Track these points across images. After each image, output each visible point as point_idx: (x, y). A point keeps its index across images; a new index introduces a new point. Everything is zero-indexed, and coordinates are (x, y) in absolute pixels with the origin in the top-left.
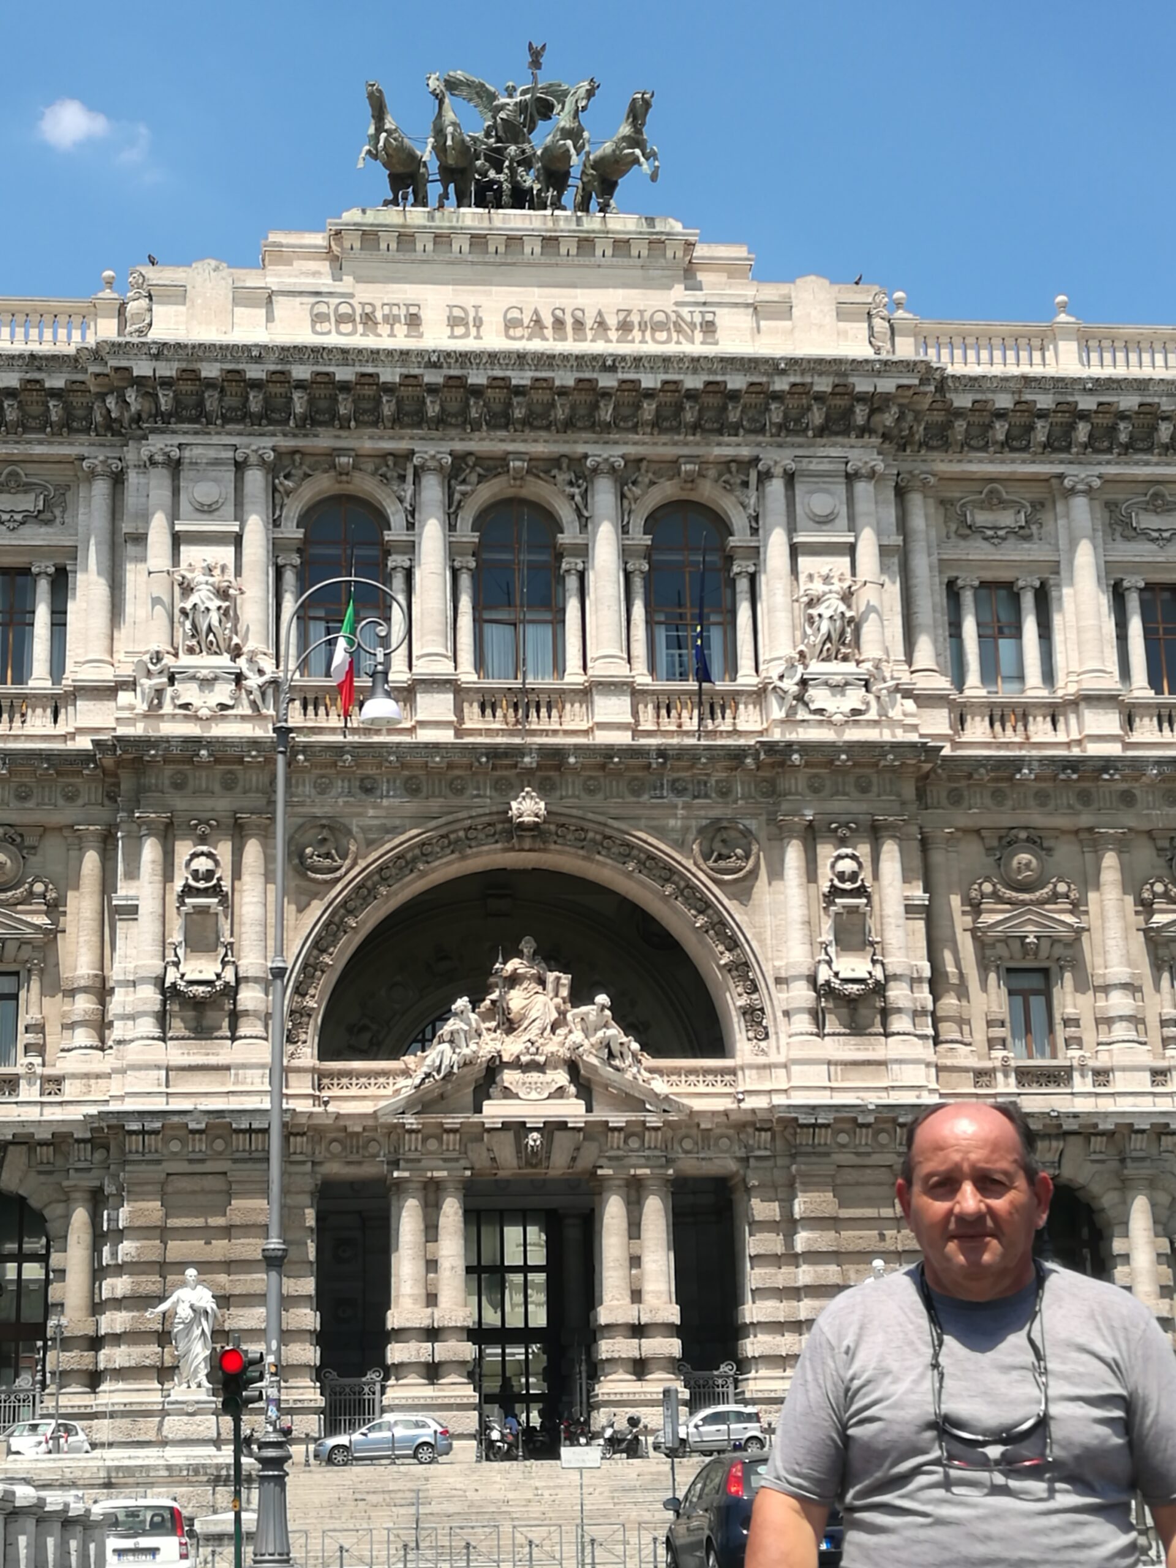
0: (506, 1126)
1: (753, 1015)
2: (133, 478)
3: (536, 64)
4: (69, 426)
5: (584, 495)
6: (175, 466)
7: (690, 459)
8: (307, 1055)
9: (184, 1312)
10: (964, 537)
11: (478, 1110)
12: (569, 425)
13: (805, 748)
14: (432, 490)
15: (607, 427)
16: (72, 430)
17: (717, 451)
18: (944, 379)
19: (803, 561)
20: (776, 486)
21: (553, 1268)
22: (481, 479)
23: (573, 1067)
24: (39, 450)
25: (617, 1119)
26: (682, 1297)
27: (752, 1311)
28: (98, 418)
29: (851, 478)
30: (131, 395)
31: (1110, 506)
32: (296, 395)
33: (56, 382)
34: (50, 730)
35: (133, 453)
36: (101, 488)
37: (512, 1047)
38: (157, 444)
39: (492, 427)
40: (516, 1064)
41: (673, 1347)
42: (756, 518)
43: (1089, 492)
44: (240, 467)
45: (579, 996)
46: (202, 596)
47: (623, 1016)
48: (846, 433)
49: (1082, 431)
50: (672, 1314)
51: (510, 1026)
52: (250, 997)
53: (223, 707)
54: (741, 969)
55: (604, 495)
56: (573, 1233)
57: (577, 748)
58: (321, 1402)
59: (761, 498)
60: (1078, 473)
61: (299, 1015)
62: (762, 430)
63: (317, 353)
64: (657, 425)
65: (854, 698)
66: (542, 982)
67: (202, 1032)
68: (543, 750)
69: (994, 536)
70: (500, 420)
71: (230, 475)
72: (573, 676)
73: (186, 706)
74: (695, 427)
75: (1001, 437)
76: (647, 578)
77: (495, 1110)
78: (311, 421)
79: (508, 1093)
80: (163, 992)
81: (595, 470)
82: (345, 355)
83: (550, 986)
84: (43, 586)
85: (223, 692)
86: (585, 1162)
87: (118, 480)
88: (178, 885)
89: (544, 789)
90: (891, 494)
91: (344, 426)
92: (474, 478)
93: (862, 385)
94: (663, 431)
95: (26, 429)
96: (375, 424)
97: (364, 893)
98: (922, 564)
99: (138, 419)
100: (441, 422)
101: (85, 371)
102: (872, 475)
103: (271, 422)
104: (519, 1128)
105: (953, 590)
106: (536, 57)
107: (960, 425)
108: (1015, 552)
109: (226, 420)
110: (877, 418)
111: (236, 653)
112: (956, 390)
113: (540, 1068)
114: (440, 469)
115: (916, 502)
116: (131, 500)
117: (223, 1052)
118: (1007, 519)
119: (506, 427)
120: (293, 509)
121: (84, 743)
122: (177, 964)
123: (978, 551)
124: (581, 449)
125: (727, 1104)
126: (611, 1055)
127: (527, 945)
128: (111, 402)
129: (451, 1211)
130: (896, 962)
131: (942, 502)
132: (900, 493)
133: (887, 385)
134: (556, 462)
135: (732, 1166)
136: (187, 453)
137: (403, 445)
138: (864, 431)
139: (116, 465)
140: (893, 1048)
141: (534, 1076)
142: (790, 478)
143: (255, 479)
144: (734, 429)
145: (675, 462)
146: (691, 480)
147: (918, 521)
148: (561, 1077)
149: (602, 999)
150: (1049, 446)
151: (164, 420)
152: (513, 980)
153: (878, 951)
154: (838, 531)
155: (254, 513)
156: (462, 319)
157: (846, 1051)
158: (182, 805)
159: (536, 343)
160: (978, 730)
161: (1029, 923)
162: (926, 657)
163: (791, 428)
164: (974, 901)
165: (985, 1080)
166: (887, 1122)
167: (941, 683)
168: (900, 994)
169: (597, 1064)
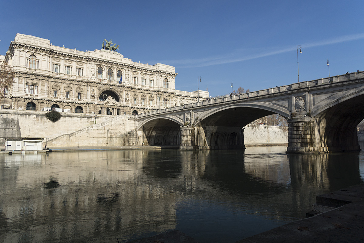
1: (122, 100)
2: (88, 64)
4: (85, 60)
8: (99, 100)
12: (114, 65)
14: (106, 68)
15: (116, 66)
19: (126, 75)
22: (109, 67)
23: (113, 102)
24: (82, 61)
25: (115, 105)
28: (87, 60)
29: (129, 71)
30: (89, 59)
33: (84, 57)
34: (83, 79)
36: (86, 64)
38: (90, 62)
43: (140, 73)
45: (113, 99)
46: (93, 72)
48: (129, 68)
51: (109, 100)
52: (95, 97)
54: (121, 98)
55: (115, 69)
61: (98, 98)
63: (100, 59)
64: (119, 66)
67: (93, 98)
69: (135, 75)
71: (94, 65)
73: (92, 79)
74: (121, 66)
75: (136, 69)
76: (117, 74)
77: (109, 104)
78: (99, 62)
80: (91, 96)
84: (82, 70)
85: (94, 78)
88: (92, 90)
91: (101, 63)
96: (103, 63)
97: (102, 91)
98: (132, 76)
103: (97, 62)
105: (133, 78)
107: (134, 68)
109: (94, 62)
111: (95, 76)
117: (94, 100)
120: (98, 68)
121: (85, 80)
122: (91, 94)
127: (110, 95)
131: (133, 72)
132: (131, 72)
134: (113, 67)
136: (92, 63)
140: (129, 103)
141: (111, 103)
143: (96, 65)
146: (120, 69)
150: (139, 70)
152: (110, 97)
153: (129, 98)
154: (128, 74)
155: (96, 68)
156: (108, 57)
157: (127, 103)
158: (92, 85)
159: (112, 60)
160: (134, 86)
161: (135, 97)
162: (132, 81)
163: (126, 67)
164: (133, 95)
165: (133, 105)
166: (129, 107)
167: (132, 83)
168: (130, 100)
169: (114, 102)
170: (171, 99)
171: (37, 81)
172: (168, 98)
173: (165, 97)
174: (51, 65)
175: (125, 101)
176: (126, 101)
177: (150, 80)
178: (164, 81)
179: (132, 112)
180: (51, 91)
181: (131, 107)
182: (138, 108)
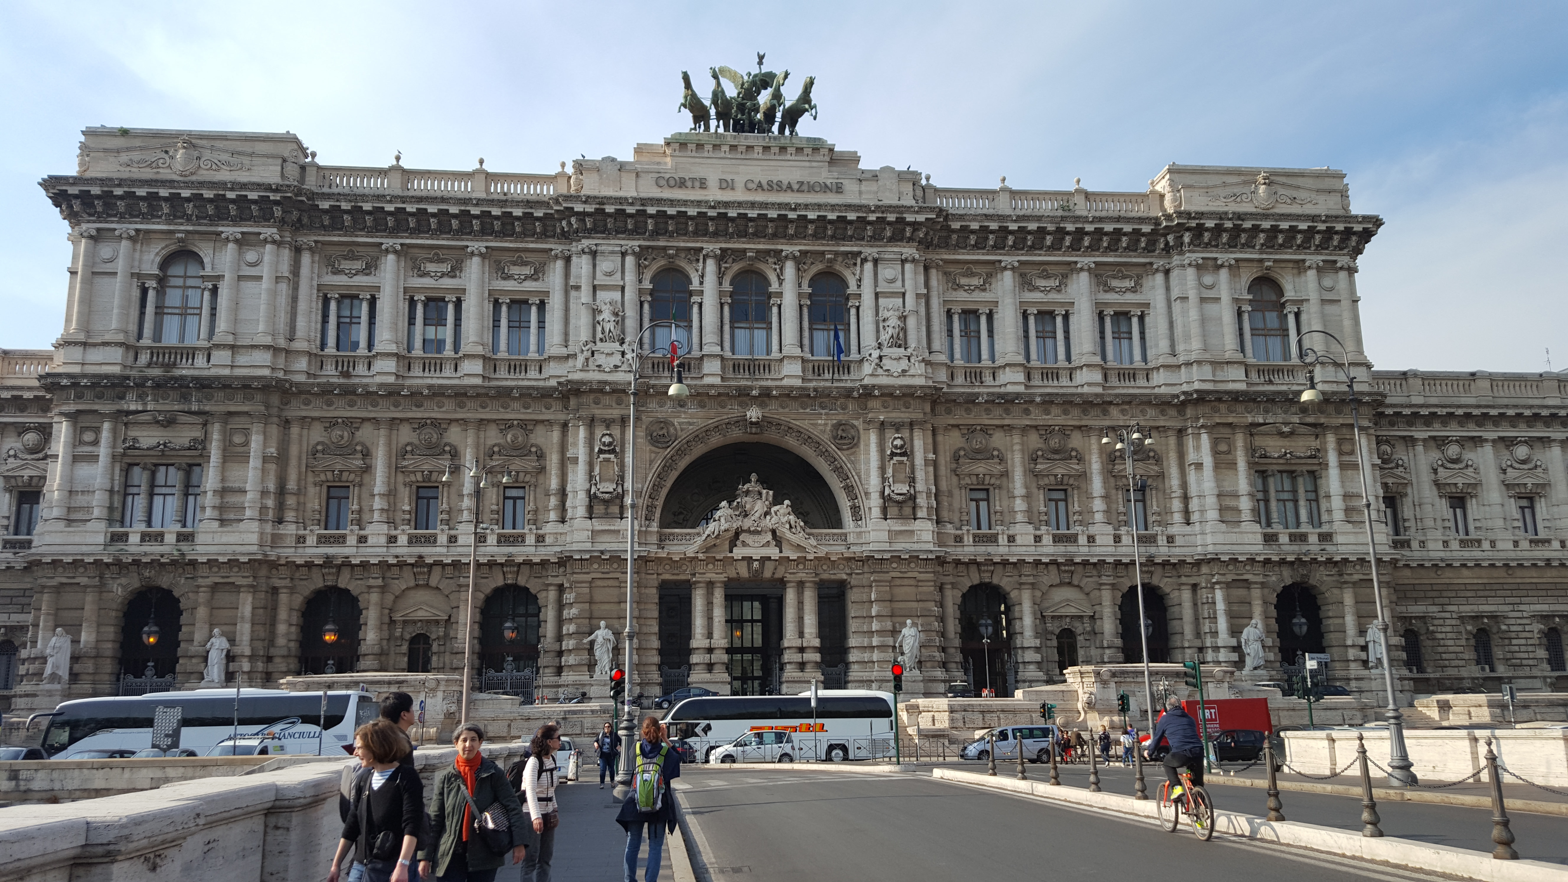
0: (744, 558)
1: (855, 509)
2: (574, 259)
3: (760, 63)
4: (545, 235)
5: (781, 269)
6: (594, 254)
7: (830, 252)
8: (654, 527)
9: (600, 640)
10: (955, 290)
11: (731, 551)
12: (775, 236)
13: (880, 387)
14: (711, 266)
15: (792, 237)
16: (547, 236)
17: (842, 249)
18: (947, 215)
19: (881, 301)
20: (869, 266)
21: (765, 621)
22: (734, 261)
23: (774, 532)
24: (532, 246)
25: (793, 556)
26: (821, 635)
27: (853, 641)
28: (558, 231)
29: (903, 262)
30: (573, 220)
31: (1022, 275)
32: (649, 221)
33: (539, 213)
34: (538, 376)
35: (576, 247)
36: (560, 264)
37: (747, 523)
38: (585, 243)
39: (739, 236)
40: (749, 531)
41: (817, 657)
42: (860, 280)
43: (1013, 269)
44: (624, 254)
45: (777, 501)
46: (606, 315)
47: (796, 510)
48: (901, 240)
49: (1010, 240)
50: (817, 643)
51: (745, 514)
53: (616, 367)
54: (849, 489)
55: (790, 269)
56: (773, 605)
57: (777, 387)
58: (660, 680)
59: (862, 271)
60: (1008, 259)
61: (650, 508)
62: (863, 239)
63: (659, 201)
64: (816, 236)
65: (904, 364)
66: (760, 494)
67: (607, 516)
68: (761, 387)
69: (969, 289)
70: (742, 234)
71: (619, 259)
72: (775, 354)
73: (599, 366)
74: (833, 237)
75: (973, 242)
76: (810, 308)
77: (739, 552)
78: (656, 233)
79: (744, 544)
80: (590, 497)
81: (786, 257)
82: (672, 202)
83: (764, 496)
84: (534, 309)
85: (616, 359)
86: (778, 575)
87: (568, 260)
88: (596, 450)
89: (762, 405)
90: (921, 269)
91: (671, 236)
92: (730, 260)
93: (910, 218)
94: (818, 239)
95: (526, 235)
96: (685, 235)
97: (681, 452)
98: (935, 303)
99: (577, 231)
100: (716, 235)
101: (552, 208)
102: (914, 261)
103: (638, 234)
104: (749, 560)
105: (949, 314)
106: (761, 58)
107: (955, 236)
108: (978, 296)
109: (617, 232)
110: (916, 233)
111: (622, 342)
112: (953, 220)
113: (758, 533)
114: (715, 257)
115: (933, 273)
116: (573, 269)
117: (617, 525)
118: (975, 281)
119: (745, 236)
120: (648, 275)
121: (553, 383)
122: (596, 484)
123: (961, 295)
124: (779, 247)
125: (843, 549)
126: (791, 527)
127: (754, 477)
128: (564, 223)
129: (719, 596)
130: (920, 486)
131: (945, 273)
132: (926, 269)
133: (921, 218)
134: (768, 252)
135: (845, 577)
136: (599, 248)
137: (698, 245)
138: (910, 239)
139: (567, 253)
140: (917, 525)
141: (756, 538)
142: (876, 262)
143: (630, 260)
144: (851, 238)
145: (823, 253)
146: (830, 261)
147: (934, 282)
148: (769, 537)
149: (787, 502)
150: (995, 247)
151: (589, 233)
152: (747, 493)
153: (912, 481)
154: (897, 287)
155: (630, 277)
156: (726, 185)
157: (897, 526)
158: (598, 412)
159: (760, 197)
160: (960, 380)
161: (980, 468)
162: (936, 346)
163: (876, 238)
164: (956, 458)
165: (959, 539)
166: (914, 558)
167: (943, 358)
168: (921, 501)
169: (785, 531)
170: (1332, 458)
171: (198, 433)
172: (1302, 446)
173: (1274, 446)
174: (302, 306)
175: (876, 512)
176: (893, 511)
177: (1109, 311)
178: (1247, 308)
179: (953, 598)
180: (300, 492)
181: (940, 561)
182: (1005, 563)
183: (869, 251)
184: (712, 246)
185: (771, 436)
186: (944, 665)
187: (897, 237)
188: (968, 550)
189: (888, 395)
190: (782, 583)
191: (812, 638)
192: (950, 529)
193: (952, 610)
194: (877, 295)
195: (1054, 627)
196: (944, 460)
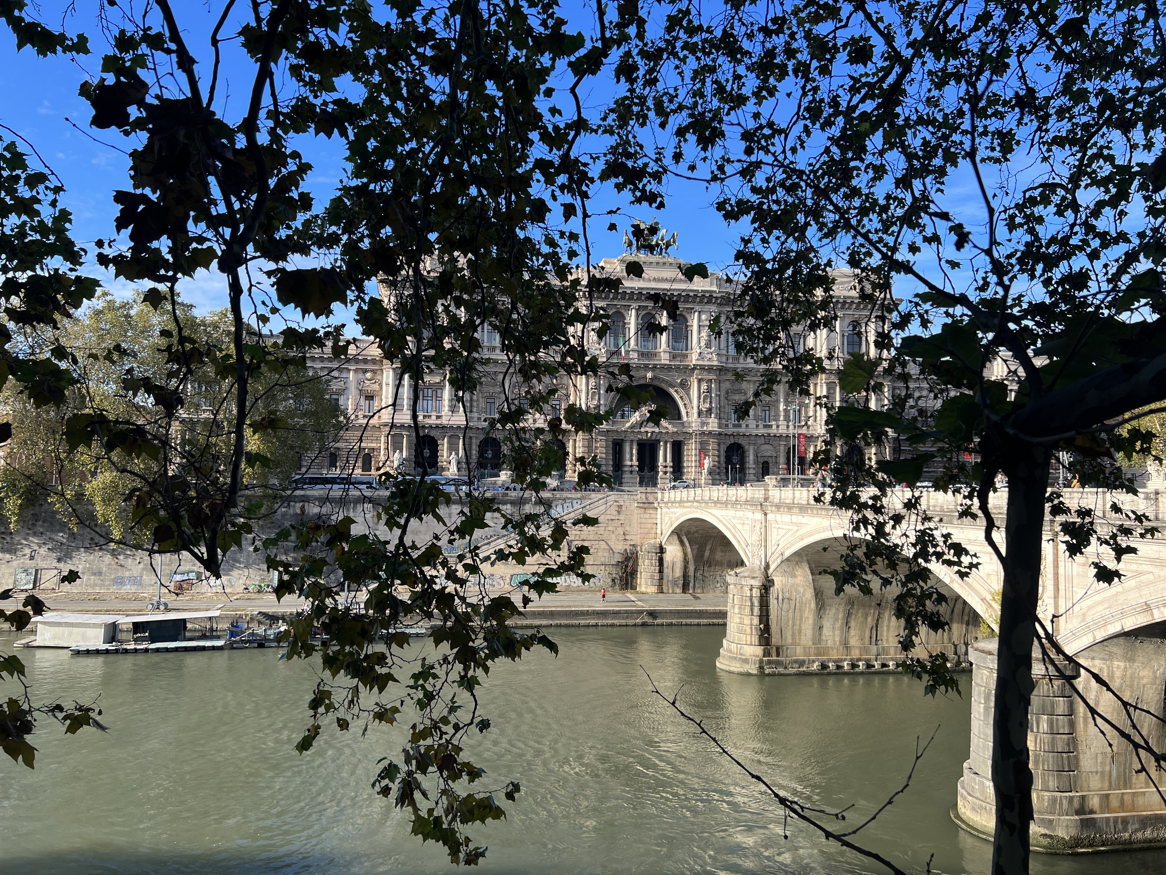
0: (645, 432)
1: (687, 413)
5: (662, 315)
7: (682, 308)
11: (640, 429)
13: (700, 365)
14: (634, 312)
17: (687, 306)
18: (730, 294)
19: (701, 328)
20: (697, 314)
22: (643, 310)
26: (673, 461)
27: (685, 464)
32: (611, 294)
40: (647, 421)
42: (693, 320)
46: (593, 333)
50: (671, 464)
53: (598, 355)
54: (685, 405)
56: (655, 450)
57: (659, 364)
59: (694, 316)
62: (695, 303)
65: (709, 356)
68: (652, 364)
70: (647, 300)
72: (658, 350)
76: (672, 330)
79: (645, 426)
85: (598, 352)
86: (657, 438)
89: (653, 371)
92: (641, 310)
93: (715, 295)
99: (582, 298)
100: (636, 300)
102: (715, 312)
104: (647, 432)
107: (732, 301)
110: (716, 301)
111: (600, 344)
114: (636, 308)
115: (722, 316)
123: (733, 325)
125: (682, 429)
129: (635, 446)
130: (713, 404)
133: (719, 295)
135: (682, 439)
137: (630, 304)
138: (714, 303)
140: (712, 420)
142: (699, 312)
144: (691, 302)
152: (646, 406)
153: (710, 403)
157: (704, 421)
159: (653, 285)
161: (737, 397)
162: (722, 347)
163: (701, 302)
164: (727, 393)
165: (727, 425)
166: (710, 433)
167: (724, 352)
168: (714, 411)
175: (696, 415)
176: (702, 414)
178: (846, 334)
179: (723, 448)
180: (478, 401)
181: (720, 434)
182: (744, 435)
183: (697, 308)
184: (635, 305)
185: (656, 383)
186: (719, 474)
187: (709, 302)
188: (731, 430)
189: (702, 368)
190: (659, 441)
191: (669, 463)
192: (724, 422)
193: (723, 453)
194: (700, 326)
195: (761, 460)
196: (723, 393)
